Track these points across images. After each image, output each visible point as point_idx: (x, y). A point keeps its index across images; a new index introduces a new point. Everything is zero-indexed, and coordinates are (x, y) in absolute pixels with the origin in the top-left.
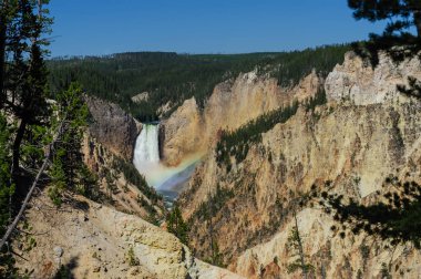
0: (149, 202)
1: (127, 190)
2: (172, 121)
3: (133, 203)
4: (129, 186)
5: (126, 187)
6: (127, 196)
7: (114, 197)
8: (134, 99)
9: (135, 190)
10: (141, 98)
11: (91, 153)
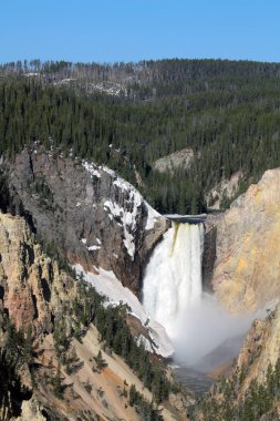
0: (148, 396)
1: (101, 365)
2: (233, 215)
3: (110, 396)
5: (98, 359)
6: (98, 381)
8: (161, 165)
9: (117, 367)
10: (178, 162)
11: (25, 275)
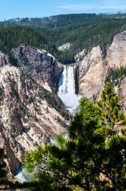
0: (63, 119)
1: (48, 112)
3: (52, 120)
4: (49, 109)
5: (47, 109)
6: (47, 116)
7: (38, 116)
8: (60, 48)
9: (53, 111)
10: (65, 47)
